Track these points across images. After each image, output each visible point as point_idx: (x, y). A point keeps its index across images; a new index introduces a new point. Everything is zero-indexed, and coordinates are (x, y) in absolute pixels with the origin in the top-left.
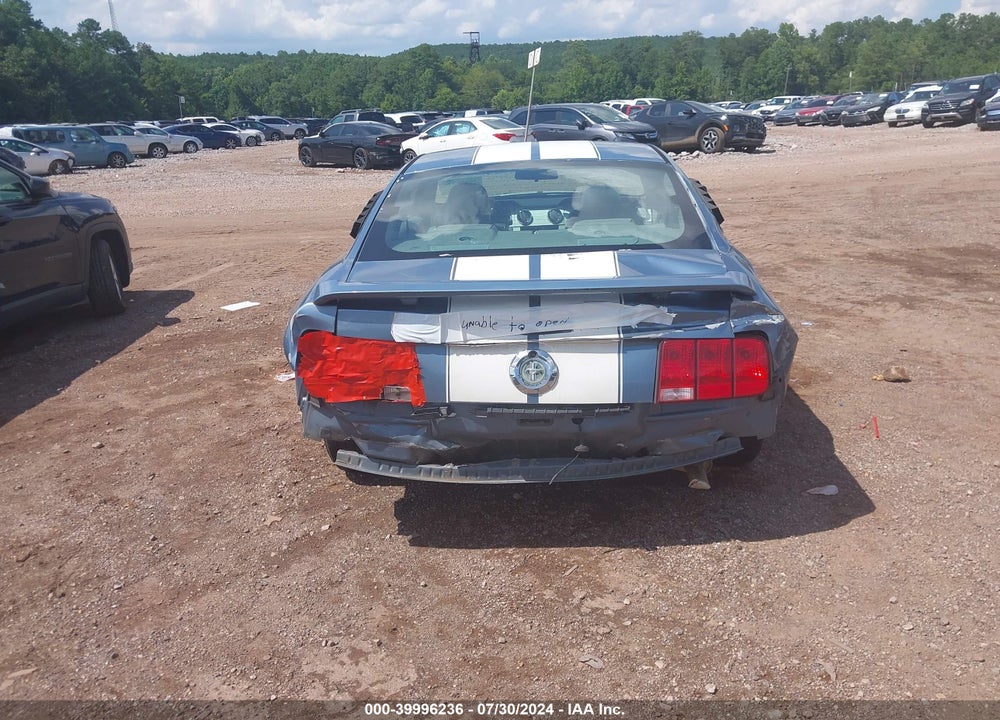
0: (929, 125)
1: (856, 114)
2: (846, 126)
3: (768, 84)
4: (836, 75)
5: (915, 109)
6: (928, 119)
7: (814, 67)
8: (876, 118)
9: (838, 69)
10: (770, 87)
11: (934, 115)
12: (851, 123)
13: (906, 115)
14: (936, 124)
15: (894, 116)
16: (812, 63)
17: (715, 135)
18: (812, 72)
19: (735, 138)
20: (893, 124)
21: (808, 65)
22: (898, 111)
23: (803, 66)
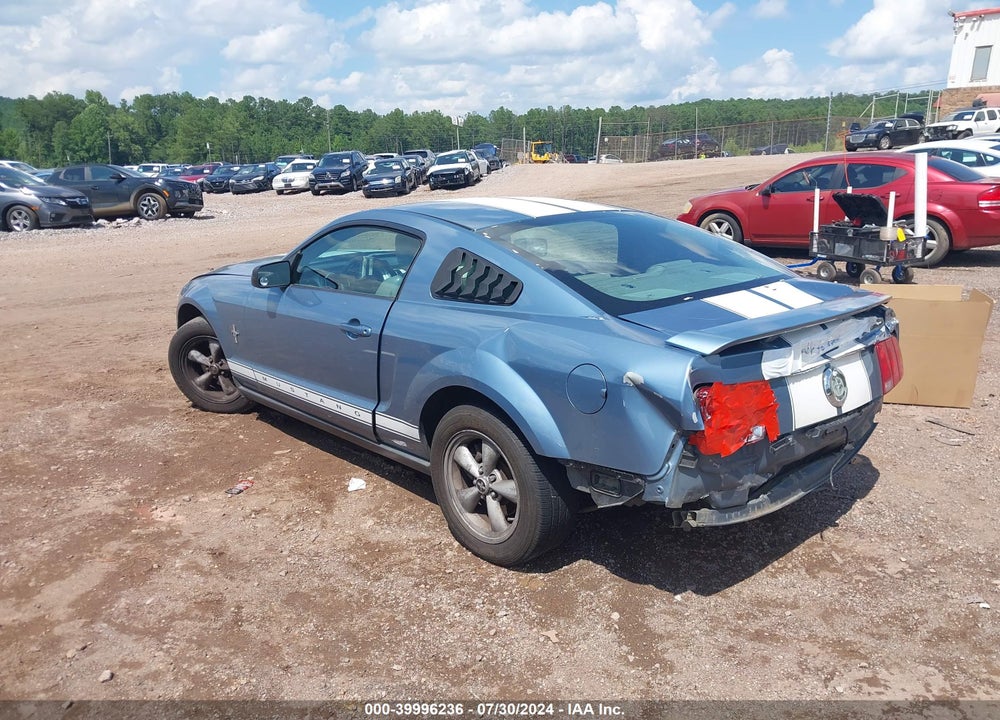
0: (316, 193)
1: (243, 182)
2: (234, 193)
3: (88, 151)
4: (157, 145)
5: (300, 179)
6: (316, 187)
7: (134, 136)
8: (264, 186)
9: (158, 140)
10: (91, 154)
11: (321, 185)
12: (241, 191)
13: (293, 184)
14: (322, 192)
15: (282, 185)
16: (132, 132)
17: (154, 202)
18: (133, 141)
19: (178, 204)
20: (280, 192)
21: (126, 134)
22: (284, 181)
23: (123, 135)
